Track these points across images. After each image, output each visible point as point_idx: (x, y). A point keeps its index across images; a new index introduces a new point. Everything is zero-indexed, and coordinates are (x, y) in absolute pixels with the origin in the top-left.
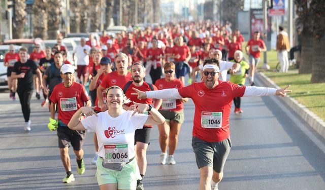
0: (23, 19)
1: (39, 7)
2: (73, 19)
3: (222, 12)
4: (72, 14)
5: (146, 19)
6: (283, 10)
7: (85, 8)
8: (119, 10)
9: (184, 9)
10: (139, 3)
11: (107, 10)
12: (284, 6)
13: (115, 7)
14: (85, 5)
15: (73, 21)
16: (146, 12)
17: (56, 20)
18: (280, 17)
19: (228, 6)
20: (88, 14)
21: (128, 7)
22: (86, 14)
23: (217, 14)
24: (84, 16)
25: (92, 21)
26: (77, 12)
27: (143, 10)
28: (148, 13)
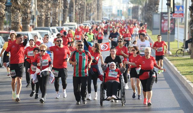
0: (3, 16)
1: (15, 8)
2: (40, 16)
3: (144, 14)
4: (39, 14)
5: (92, 17)
6: (182, 14)
7: (49, 9)
8: (73, 11)
9: (118, 11)
10: (87, 7)
11: (64, 11)
12: (183, 12)
13: (70, 9)
14: (48, 7)
15: (40, 18)
16: (92, 12)
17: (28, 17)
18: (180, 19)
19: (148, 10)
20: (50, 14)
21: (80, 9)
22: (49, 14)
23: (141, 15)
24: (48, 15)
25: (53, 18)
26: (43, 12)
27: (90, 11)
28: (93, 13)
